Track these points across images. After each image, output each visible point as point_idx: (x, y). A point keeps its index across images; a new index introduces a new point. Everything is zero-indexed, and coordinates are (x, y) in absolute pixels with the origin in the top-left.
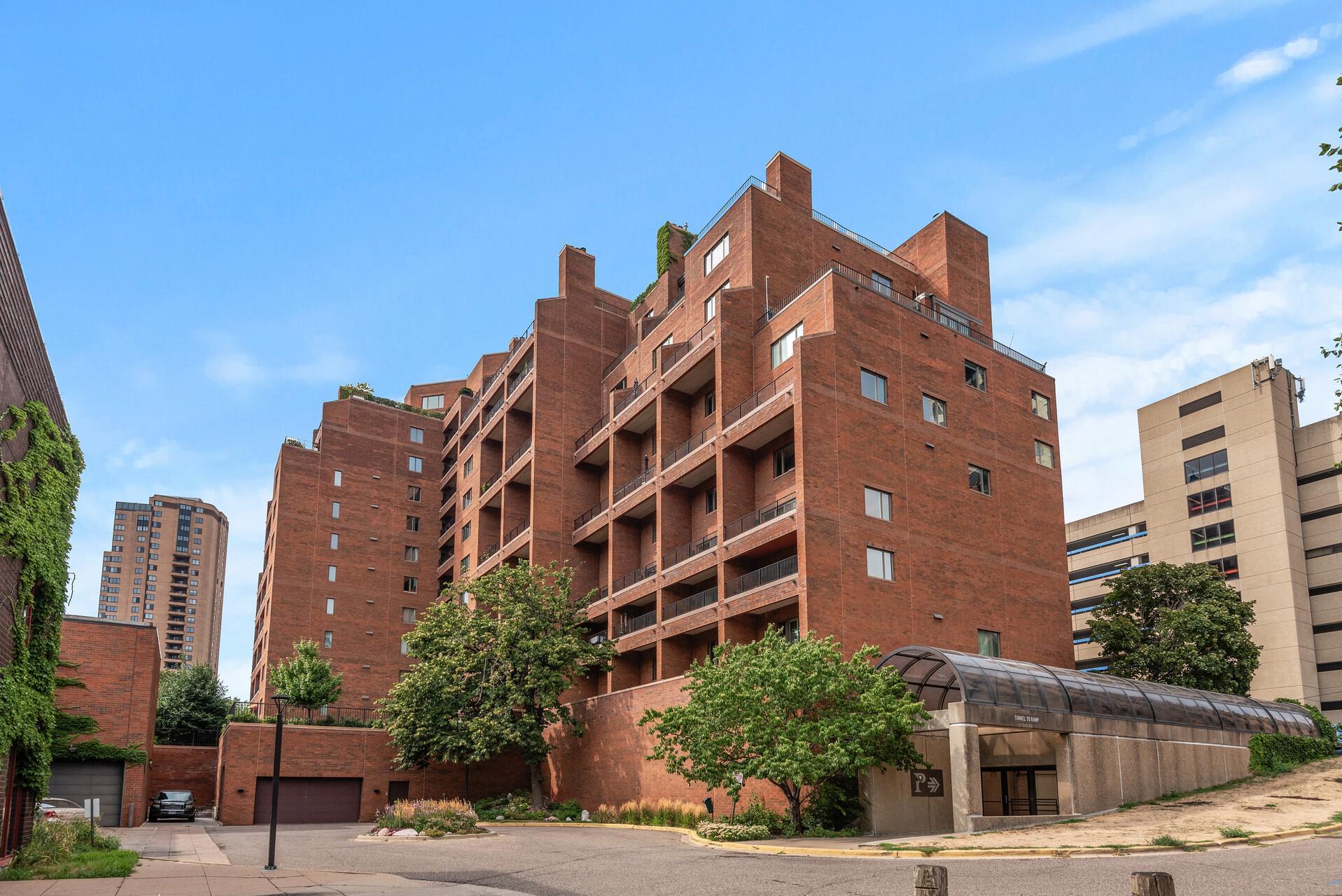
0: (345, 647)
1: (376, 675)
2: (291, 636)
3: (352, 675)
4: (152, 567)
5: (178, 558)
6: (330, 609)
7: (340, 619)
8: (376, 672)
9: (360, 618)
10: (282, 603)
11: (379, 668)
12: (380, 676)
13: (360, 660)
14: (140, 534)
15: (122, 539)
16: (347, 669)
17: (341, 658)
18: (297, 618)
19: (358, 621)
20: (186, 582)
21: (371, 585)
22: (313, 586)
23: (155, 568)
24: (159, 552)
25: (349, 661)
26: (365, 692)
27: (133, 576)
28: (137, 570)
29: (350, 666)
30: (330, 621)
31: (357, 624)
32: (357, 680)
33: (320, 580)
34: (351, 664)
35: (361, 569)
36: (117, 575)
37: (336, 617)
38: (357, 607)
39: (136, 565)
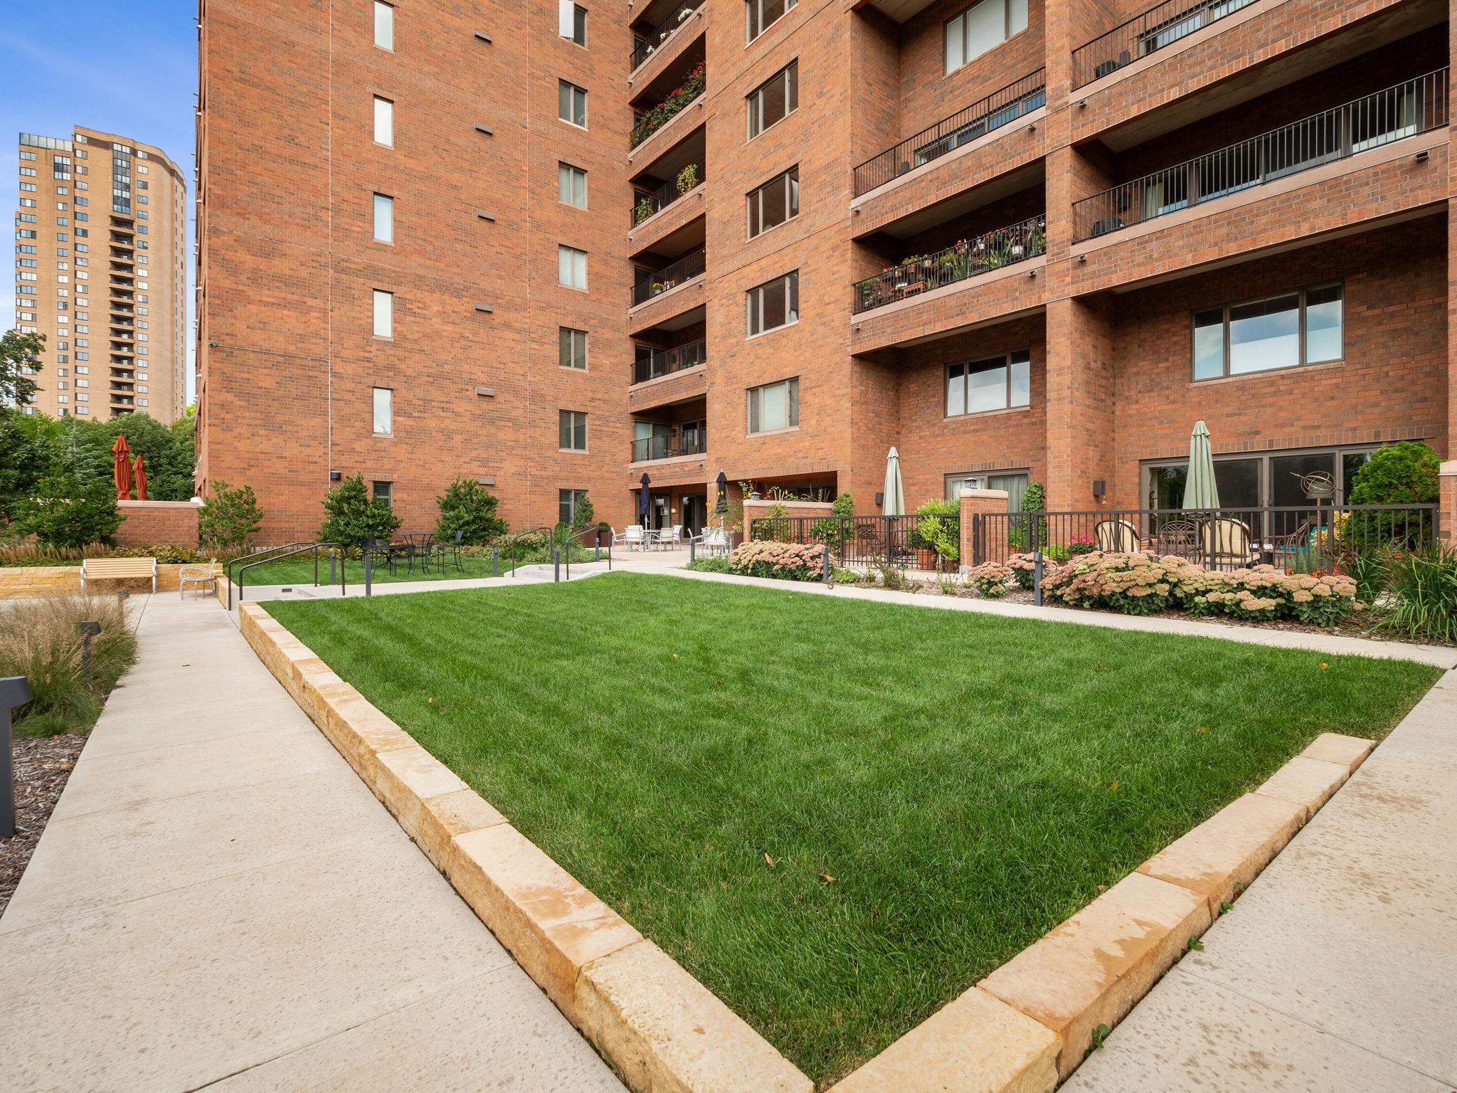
0: (430, 248)
1: (509, 335)
2: (276, 192)
3: (449, 328)
4: (80, 232)
5: (117, 221)
6: (383, 132)
7: (411, 163)
8: (507, 326)
9: (462, 170)
10: (241, 80)
11: (512, 316)
12: (517, 337)
13: (466, 289)
14: (59, 183)
15: (34, 189)
16: (435, 308)
17: (421, 278)
18: (291, 140)
19: (456, 177)
20: (131, 258)
21: (483, 83)
22: (332, 47)
23: (85, 233)
24: (88, 211)
25: (443, 287)
26: (484, 378)
27: (55, 245)
28: (60, 236)
29: (443, 304)
30: (386, 167)
31: (454, 187)
32: (463, 343)
33: (350, 35)
34: (446, 297)
35: (458, 31)
36: (32, 242)
37: (400, 157)
38: (452, 138)
39: (58, 229)
